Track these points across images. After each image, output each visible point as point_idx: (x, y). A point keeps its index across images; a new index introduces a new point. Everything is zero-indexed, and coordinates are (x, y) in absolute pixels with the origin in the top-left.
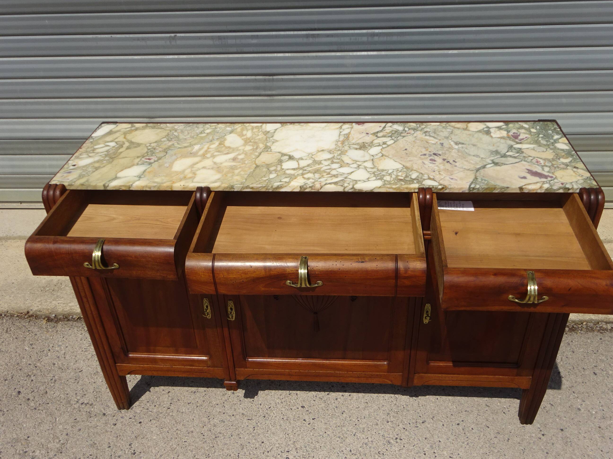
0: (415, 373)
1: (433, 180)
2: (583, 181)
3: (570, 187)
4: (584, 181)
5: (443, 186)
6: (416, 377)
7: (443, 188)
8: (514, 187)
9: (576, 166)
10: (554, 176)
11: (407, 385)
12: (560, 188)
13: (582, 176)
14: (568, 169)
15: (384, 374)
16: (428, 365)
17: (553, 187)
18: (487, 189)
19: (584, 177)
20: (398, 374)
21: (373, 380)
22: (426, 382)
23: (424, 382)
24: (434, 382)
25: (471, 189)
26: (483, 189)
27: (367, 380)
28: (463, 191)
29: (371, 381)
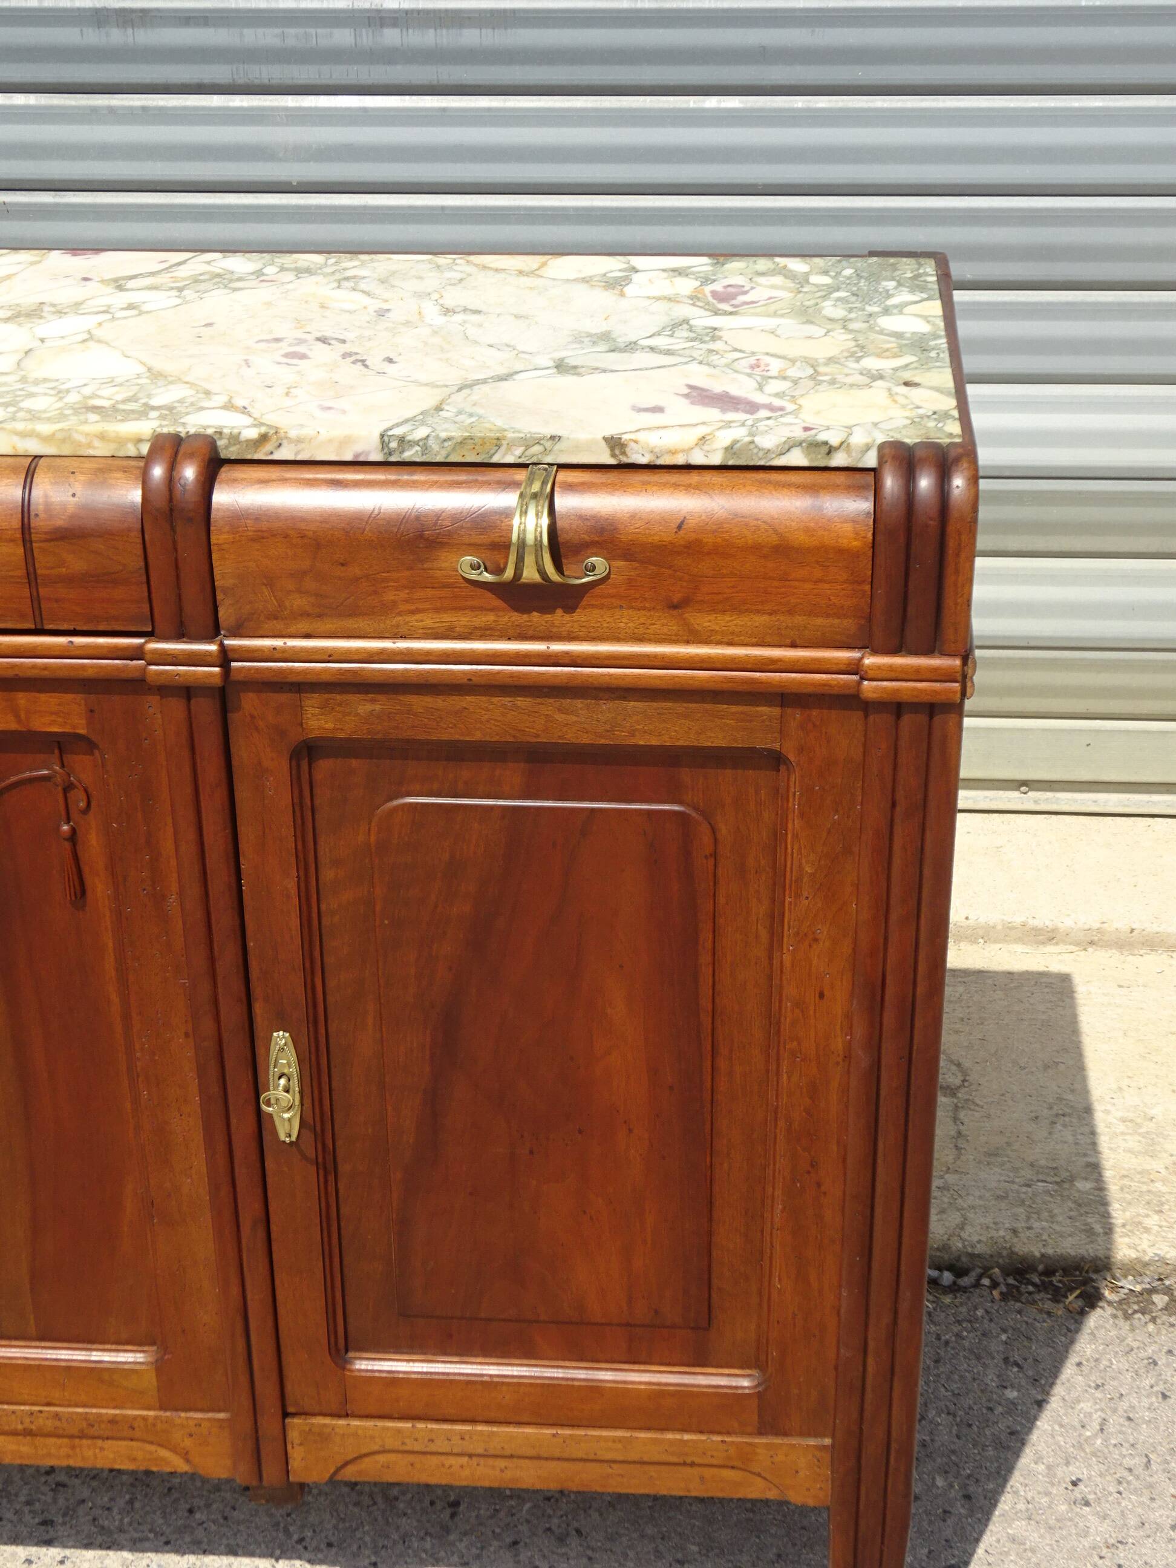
0: (285, 1415)
1: (244, 410)
2: (909, 422)
3: (834, 441)
4: (913, 422)
5: (263, 430)
6: (293, 1435)
7: (264, 438)
8: (583, 436)
9: (916, 380)
10: (790, 407)
11: (259, 1479)
12: (789, 446)
13: (918, 407)
14: (871, 387)
15: (147, 1419)
16: (344, 1369)
17: (757, 439)
18: (463, 442)
19: (921, 411)
20: (210, 1415)
21: (102, 1449)
22: (346, 1464)
23: (339, 1465)
24: (388, 1467)
25: (394, 445)
26: (446, 444)
27: (73, 1447)
28: (357, 456)
29: (95, 1455)
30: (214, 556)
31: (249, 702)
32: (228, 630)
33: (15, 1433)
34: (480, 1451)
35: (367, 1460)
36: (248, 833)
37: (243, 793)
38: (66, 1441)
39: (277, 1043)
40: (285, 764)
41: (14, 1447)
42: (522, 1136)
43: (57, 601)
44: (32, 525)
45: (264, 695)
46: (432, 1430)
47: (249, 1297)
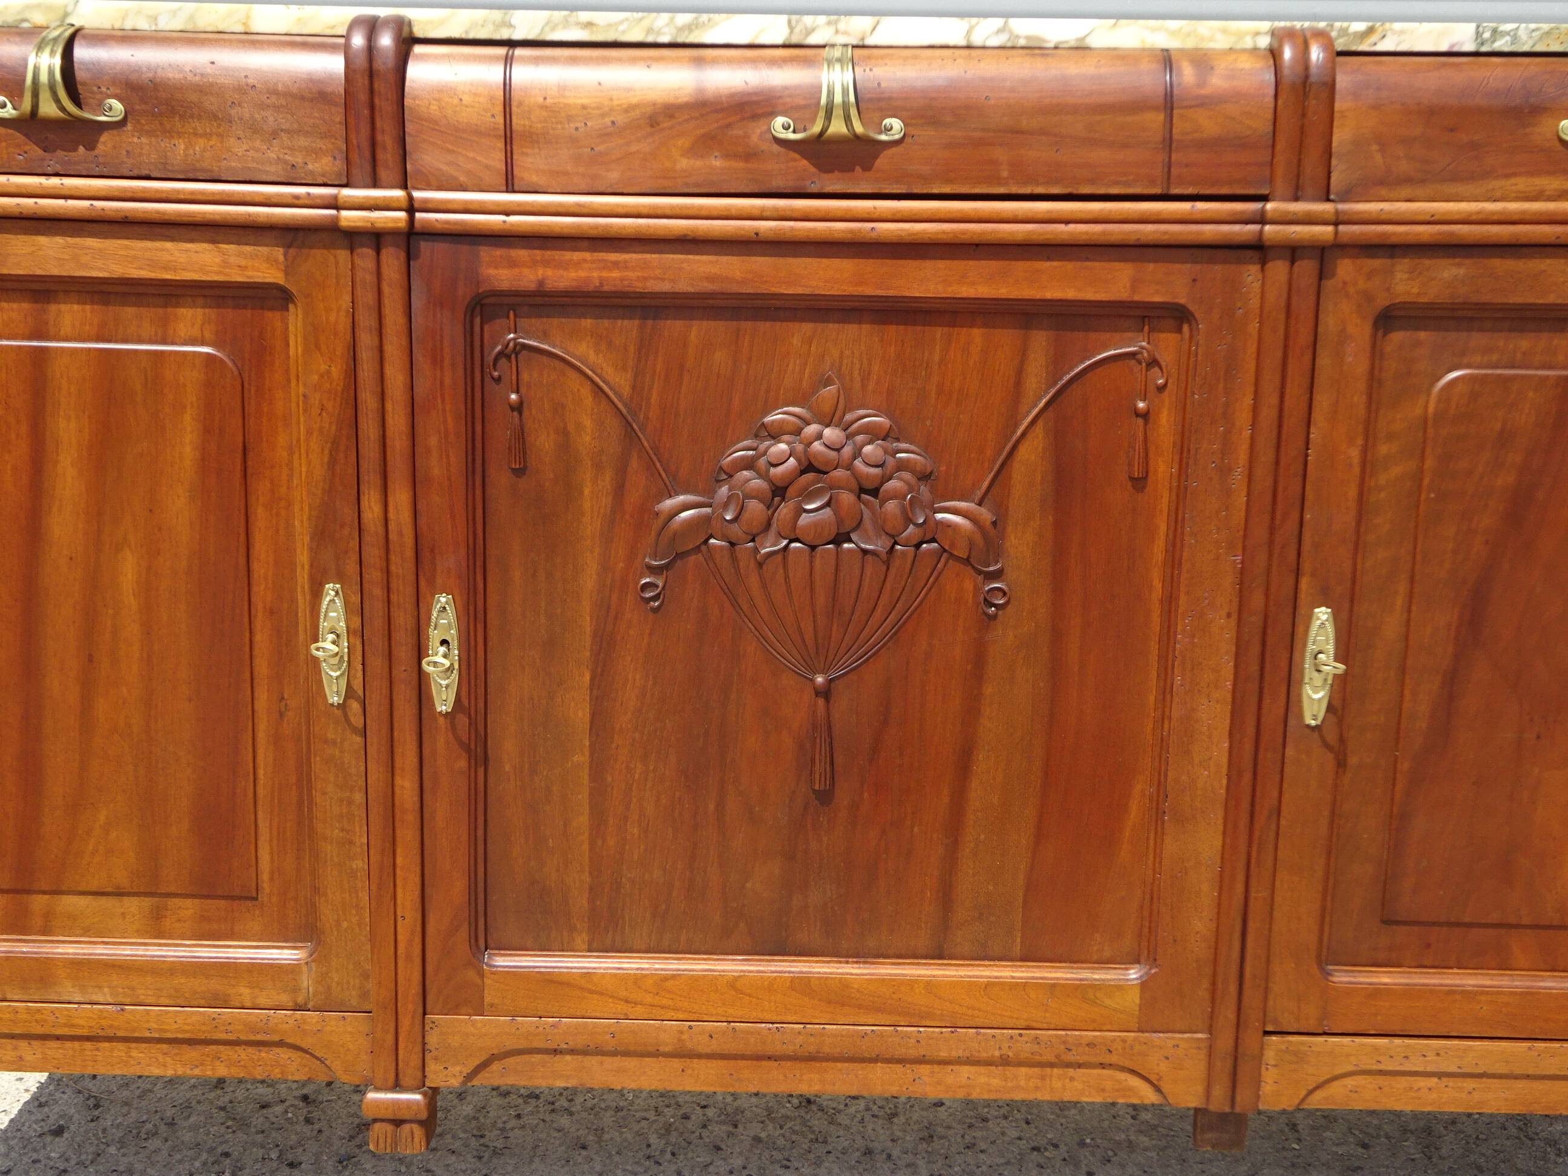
0: (1267, 1033)
6: (1270, 1055)
7: (1371, 30)
11: (1233, 1105)
15: (1124, 1041)
16: (1327, 979)
18: (1549, 32)
20: (1188, 1036)
21: (1072, 1079)
22: (1317, 1088)
23: (1310, 1088)
24: (1356, 1092)
25: (1487, 35)
26: (1534, 34)
27: (1043, 1078)
28: (1453, 46)
29: (1064, 1088)
30: (1335, 123)
31: (1345, 268)
32: (1337, 194)
33: (989, 1063)
34: (1453, 1069)
35: (1336, 1083)
36: (1323, 401)
37: (1324, 361)
38: (1037, 1070)
39: (1318, 619)
40: (1367, 329)
41: (983, 1079)
42: (1532, 720)
43: (1187, 166)
44: (1175, 92)
45: (1359, 261)
46: (1408, 1046)
47: (1253, 895)
